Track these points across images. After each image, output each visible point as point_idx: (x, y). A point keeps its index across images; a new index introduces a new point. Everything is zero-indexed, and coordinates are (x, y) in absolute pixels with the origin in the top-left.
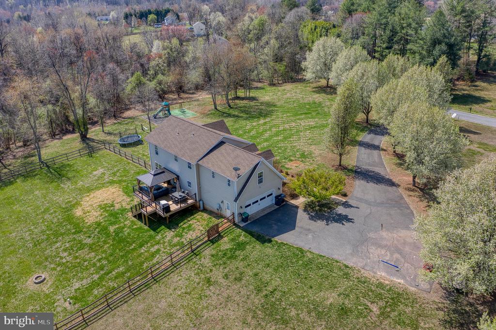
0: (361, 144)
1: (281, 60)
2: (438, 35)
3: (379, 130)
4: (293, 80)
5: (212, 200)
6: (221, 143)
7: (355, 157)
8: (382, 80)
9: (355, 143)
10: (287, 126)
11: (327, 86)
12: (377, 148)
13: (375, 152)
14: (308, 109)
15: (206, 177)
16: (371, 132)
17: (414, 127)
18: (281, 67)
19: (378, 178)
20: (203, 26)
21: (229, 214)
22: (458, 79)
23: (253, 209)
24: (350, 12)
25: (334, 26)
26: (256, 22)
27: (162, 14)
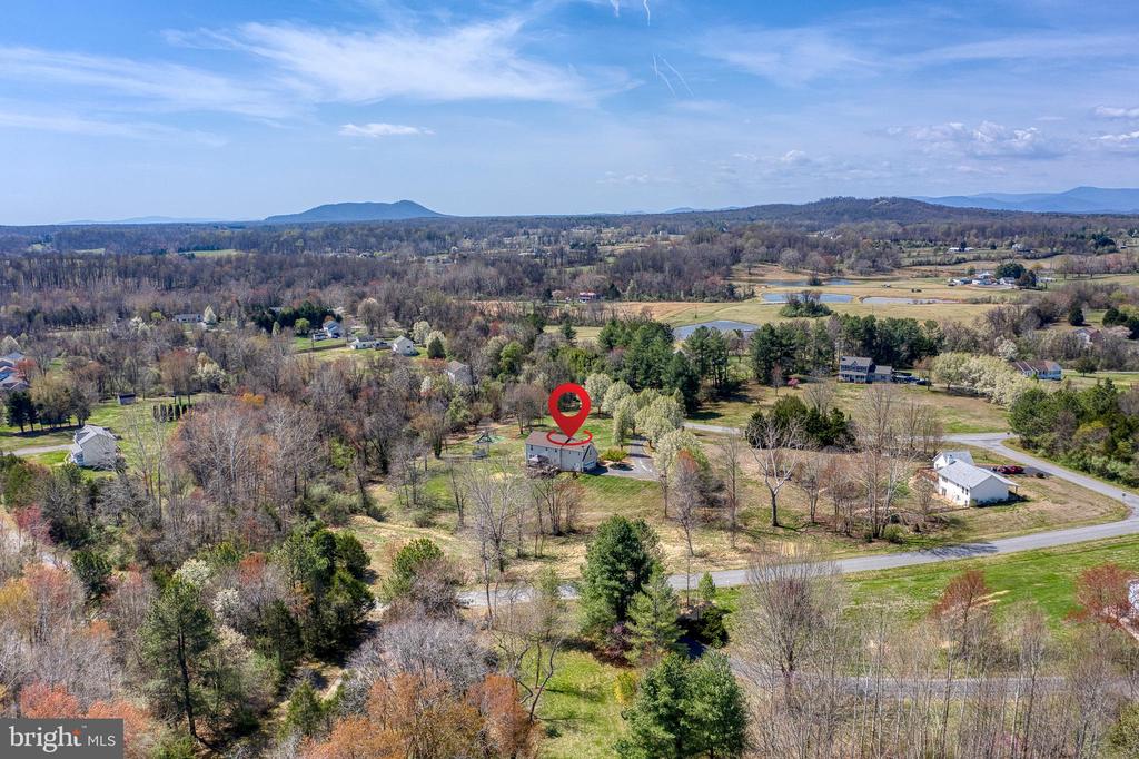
0: (632, 444)
3: (641, 438)
5: (568, 466)
7: (629, 449)
9: (628, 444)
11: (599, 413)
12: (641, 445)
13: (640, 447)
14: (591, 430)
15: (565, 454)
19: (642, 456)
20: (409, 343)
21: (578, 469)
22: (705, 401)
23: (589, 467)
24: (609, 343)
25: (596, 357)
26: (508, 348)
27: (317, 318)
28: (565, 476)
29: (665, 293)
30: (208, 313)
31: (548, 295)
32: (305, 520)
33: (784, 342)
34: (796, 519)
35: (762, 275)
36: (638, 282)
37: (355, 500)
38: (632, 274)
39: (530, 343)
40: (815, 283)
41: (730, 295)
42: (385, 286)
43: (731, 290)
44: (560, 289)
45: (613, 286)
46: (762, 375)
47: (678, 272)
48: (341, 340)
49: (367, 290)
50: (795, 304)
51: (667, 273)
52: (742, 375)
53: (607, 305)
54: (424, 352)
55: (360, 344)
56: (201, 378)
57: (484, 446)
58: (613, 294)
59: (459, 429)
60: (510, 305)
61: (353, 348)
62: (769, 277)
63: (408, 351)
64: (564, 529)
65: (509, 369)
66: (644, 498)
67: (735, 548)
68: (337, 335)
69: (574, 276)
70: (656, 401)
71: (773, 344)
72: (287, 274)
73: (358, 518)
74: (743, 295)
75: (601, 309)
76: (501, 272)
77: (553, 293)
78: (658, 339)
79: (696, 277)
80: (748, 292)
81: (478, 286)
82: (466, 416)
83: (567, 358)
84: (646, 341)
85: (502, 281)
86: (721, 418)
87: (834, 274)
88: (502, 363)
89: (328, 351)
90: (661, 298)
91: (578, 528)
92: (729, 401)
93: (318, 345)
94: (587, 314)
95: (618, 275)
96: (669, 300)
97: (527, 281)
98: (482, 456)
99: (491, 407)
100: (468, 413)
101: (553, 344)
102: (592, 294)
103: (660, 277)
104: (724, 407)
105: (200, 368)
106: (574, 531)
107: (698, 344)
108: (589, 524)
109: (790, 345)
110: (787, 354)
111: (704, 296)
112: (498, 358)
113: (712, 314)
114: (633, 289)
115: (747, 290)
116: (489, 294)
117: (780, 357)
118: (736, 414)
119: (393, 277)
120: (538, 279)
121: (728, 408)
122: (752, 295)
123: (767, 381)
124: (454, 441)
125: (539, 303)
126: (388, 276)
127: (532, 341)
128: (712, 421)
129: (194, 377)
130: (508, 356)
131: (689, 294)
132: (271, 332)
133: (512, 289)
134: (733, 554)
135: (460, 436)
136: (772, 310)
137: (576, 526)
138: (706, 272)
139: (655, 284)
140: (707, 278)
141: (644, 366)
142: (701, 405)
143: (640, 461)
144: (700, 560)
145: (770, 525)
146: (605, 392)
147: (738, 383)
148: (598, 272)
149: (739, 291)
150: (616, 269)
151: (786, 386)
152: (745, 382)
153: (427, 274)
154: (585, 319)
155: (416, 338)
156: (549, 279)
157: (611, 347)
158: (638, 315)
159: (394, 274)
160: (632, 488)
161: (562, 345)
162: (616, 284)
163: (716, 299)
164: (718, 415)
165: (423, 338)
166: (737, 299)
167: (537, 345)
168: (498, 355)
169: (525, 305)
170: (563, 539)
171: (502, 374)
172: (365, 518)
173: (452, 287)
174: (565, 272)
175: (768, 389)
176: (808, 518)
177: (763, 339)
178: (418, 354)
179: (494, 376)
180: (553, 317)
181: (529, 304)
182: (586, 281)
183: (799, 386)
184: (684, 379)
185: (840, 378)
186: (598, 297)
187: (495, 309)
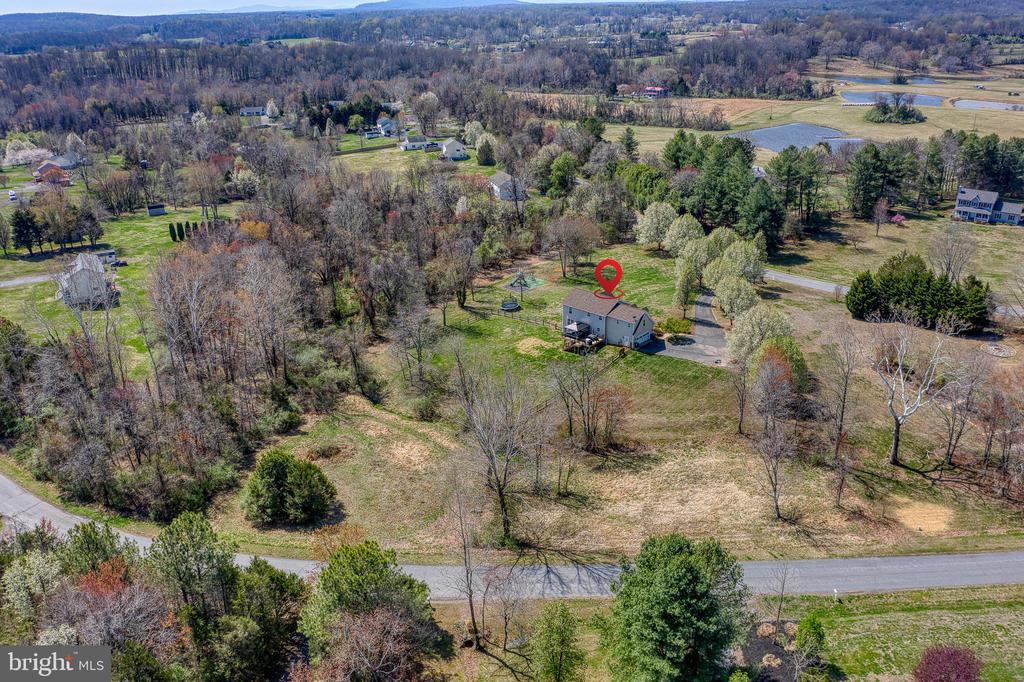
0: (697, 303)
1: (608, 218)
2: (763, 202)
3: (710, 293)
4: (621, 241)
5: (614, 337)
6: (617, 305)
7: (694, 312)
8: (712, 255)
9: (693, 302)
10: (636, 291)
11: (659, 249)
12: (709, 305)
13: (708, 309)
14: (648, 275)
15: (612, 323)
16: (704, 294)
17: (728, 292)
18: (608, 227)
19: (710, 324)
20: (459, 146)
21: (627, 344)
22: (787, 238)
23: (640, 341)
24: (676, 159)
25: (660, 176)
26: (559, 161)
27: (371, 113)
28: (610, 352)
29: (737, 88)
30: (271, 106)
31: (613, 91)
32: (276, 410)
33: (890, 167)
34: (923, 453)
35: (840, 70)
36: (709, 77)
37: (346, 374)
38: (702, 66)
39: (586, 152)
40: (900, 81)
41: (808, 93)
42: (448, 77)
43: (809, 87)
44: (626, 82)
45: (682, 80)
46: (858, 206)
47: (751, 64)
48: (393, 139)
49: (429, 83)
50: (884, 108)
51: (739, 66)
52: (834, 206)
53: (675, 102)
54: (474, 154)
55: (410, 146)
56: (236, 186)
57: (516, 294)
58: (682, 89)
59: (492, 265)
60: (573, 99)
61: (402, 148)
62: (848, 72)
63: (458, 155)
64: (600, 444)
65: (560, 184)
66: (711, 397)
67: (839, 507)
68: (389, 133)
69: (642, 68)
70: (730, 249)
71: (876, 169)
72: (356, 64)
73: (350, 399)
74: (820, 93)
75: (669, 107)
76: (567, 63)
77: (619, 87)
78: (735, 159)
79: (771, 71)
80: (826, 90)
81: (542, 80)
82: (501, 251)
83: (624, 178)
84: (721, 162)
85: (567, 73)
86: (808, 265)
87: (917, 71)
88: (553, 178)
89: (377, 152)
90: (732, 94)
91: (620, 442)
92: (818, 240)
93: (368, 144)
94: (652, 112)
95: (688, 67)
96: (741, 96)
97: (593, 73)
98: (513, 308)
99: (532, 237)
100: (503, 247)
101: (611, 156)
102: (659, 89)
103: (732, 71)
104: (811, 248)
105: (235, 176)
106: (615, 447)
107: (785, 169)
108: (635, 436)
109: (898, 171)
110: (892, 183)
111: (778, 93)
112: (549, 171)
113: (788, 116)
114: (703, 83)
115: (826, 88)
116: (554, 86)
117: (882, 186)
118: (828, 259)
119: (459, 67)
120: (604, 70)
121: (817, 250)
122: (831, 93)
123: (866, 214)
124: (486, 282)
125: (604, 98)
126: (455, 66)
127: (588, 151)
128: (797, 268)
129: (229, 184)
130: (559, 169)
131: (762, 90)
132: (324, 129)
133: (577, 81)
134: (836, 521)
135: (494, 274)
136: (854, 113)
137: (619, 435)
138: (781, 67)
139: (726, 78)
140: (783, 73)
141: (717, 194)
142: (782, 243)
143: (706, 330)
144: (789, 528)
145: (886, 461)
146: (667, 226)
147: (829, 215)
148: (667, 65)
149: (817, 88)
150: (685, 62)
151: (890, 222)
152: (837, 214)
153: (493, 65)
154: (650, 118)
155: (468, 140)
156: (615, 71)
157: (678, 167)
158: (707, 114)
159: (461, 63)
160: (696, 377)
161: (622, 158)
162: (685, 77)
163: (791, 96)
164: (803, 260)
165: (474, 139)
166: (814, 97)
167: (592, 158)
168: (548, 167)
169: (586, 101)
170: (598, 460)
171: (552, 189)
172: (358, 398)
173: (516, 80)
174: (633, 63)
175: (866, 225)
176: (940, 454)
177: (865, 164)
178: (468, 157)
179: (543, 191)
180: (616, 114)
181: (592, 98)
182: (654, 76)
183: (904, 223)
184: (766, 214)
185: (957, 215)
186: (666, 92)
187: (557, 105)
